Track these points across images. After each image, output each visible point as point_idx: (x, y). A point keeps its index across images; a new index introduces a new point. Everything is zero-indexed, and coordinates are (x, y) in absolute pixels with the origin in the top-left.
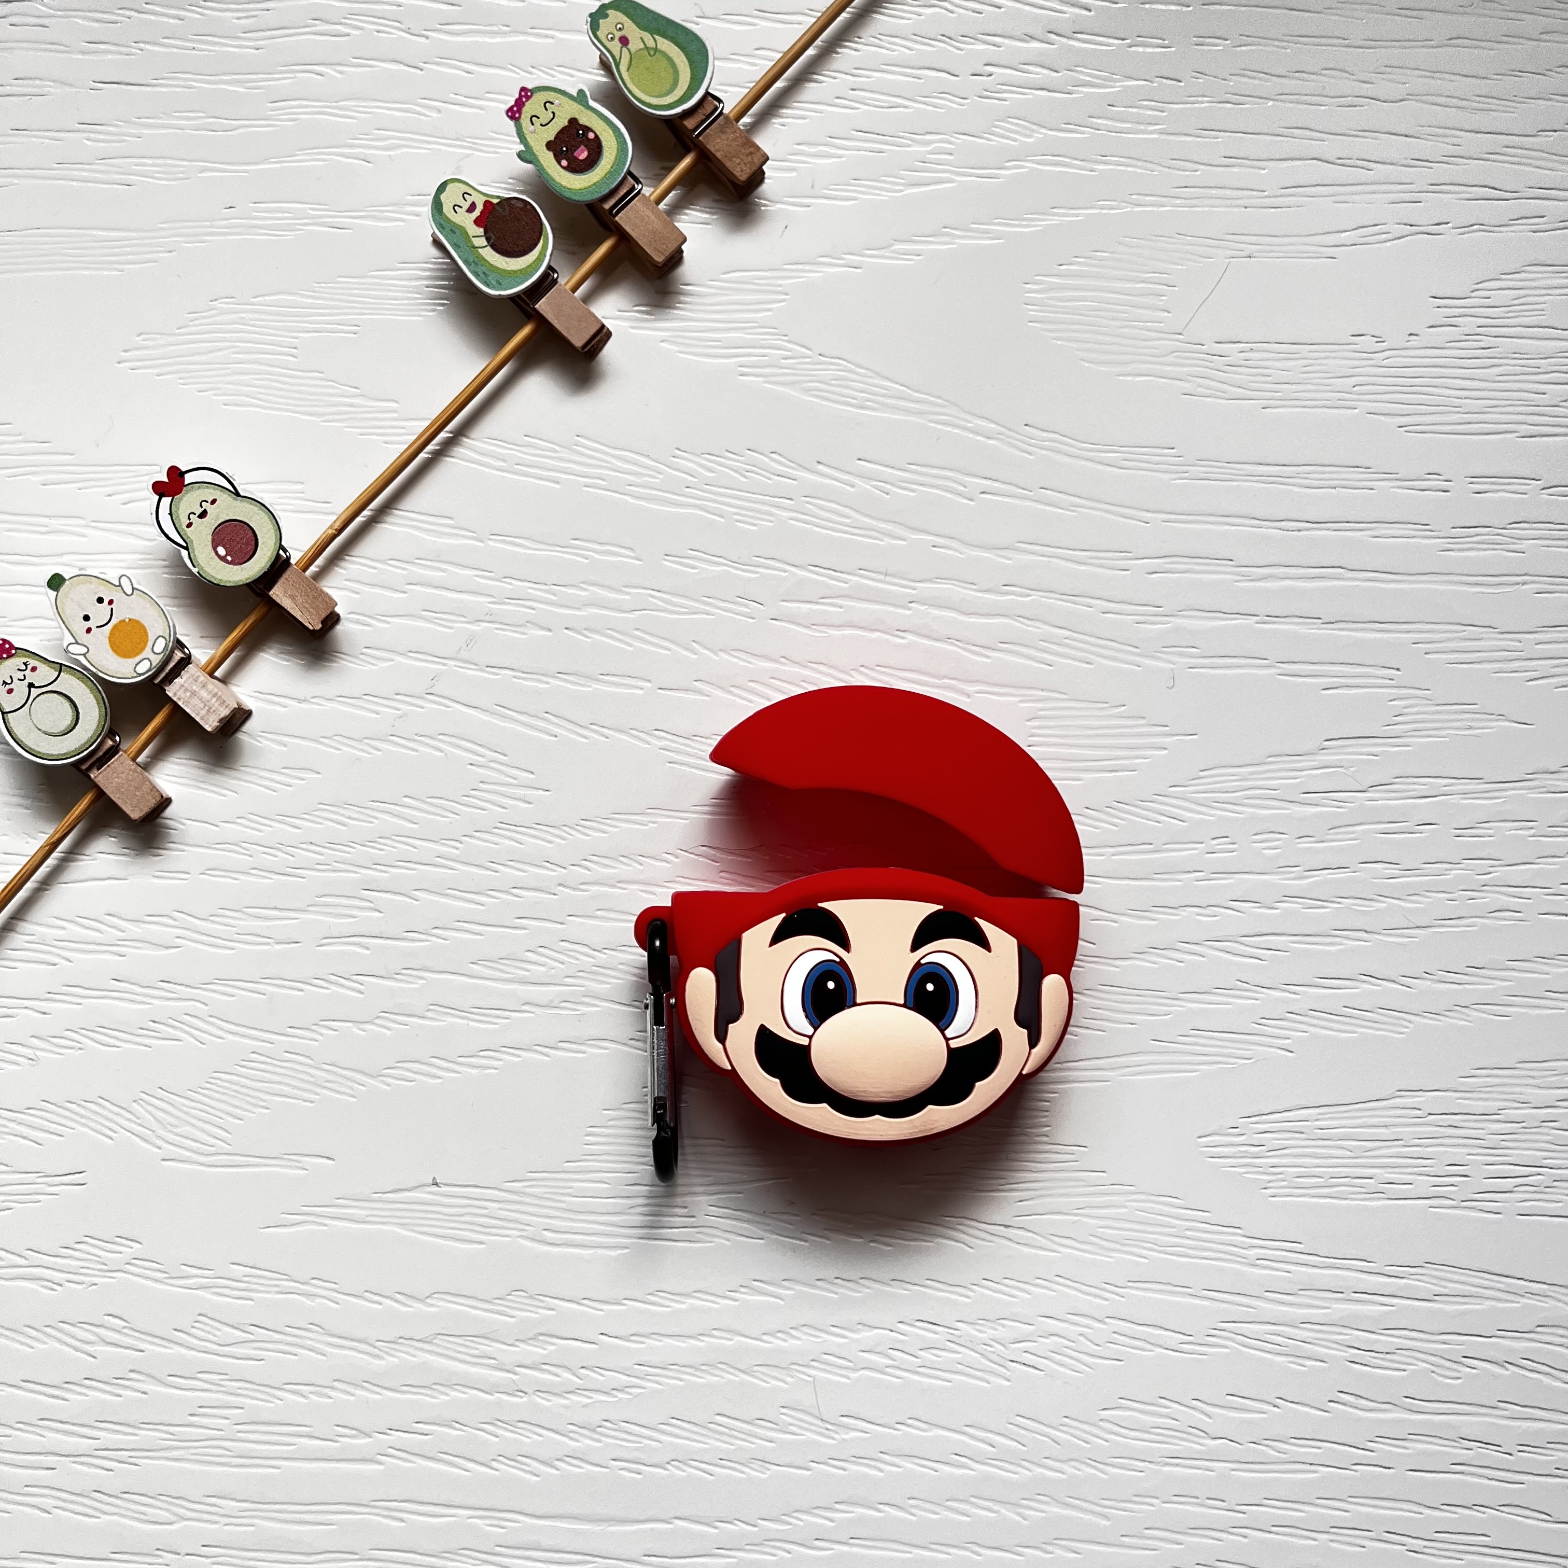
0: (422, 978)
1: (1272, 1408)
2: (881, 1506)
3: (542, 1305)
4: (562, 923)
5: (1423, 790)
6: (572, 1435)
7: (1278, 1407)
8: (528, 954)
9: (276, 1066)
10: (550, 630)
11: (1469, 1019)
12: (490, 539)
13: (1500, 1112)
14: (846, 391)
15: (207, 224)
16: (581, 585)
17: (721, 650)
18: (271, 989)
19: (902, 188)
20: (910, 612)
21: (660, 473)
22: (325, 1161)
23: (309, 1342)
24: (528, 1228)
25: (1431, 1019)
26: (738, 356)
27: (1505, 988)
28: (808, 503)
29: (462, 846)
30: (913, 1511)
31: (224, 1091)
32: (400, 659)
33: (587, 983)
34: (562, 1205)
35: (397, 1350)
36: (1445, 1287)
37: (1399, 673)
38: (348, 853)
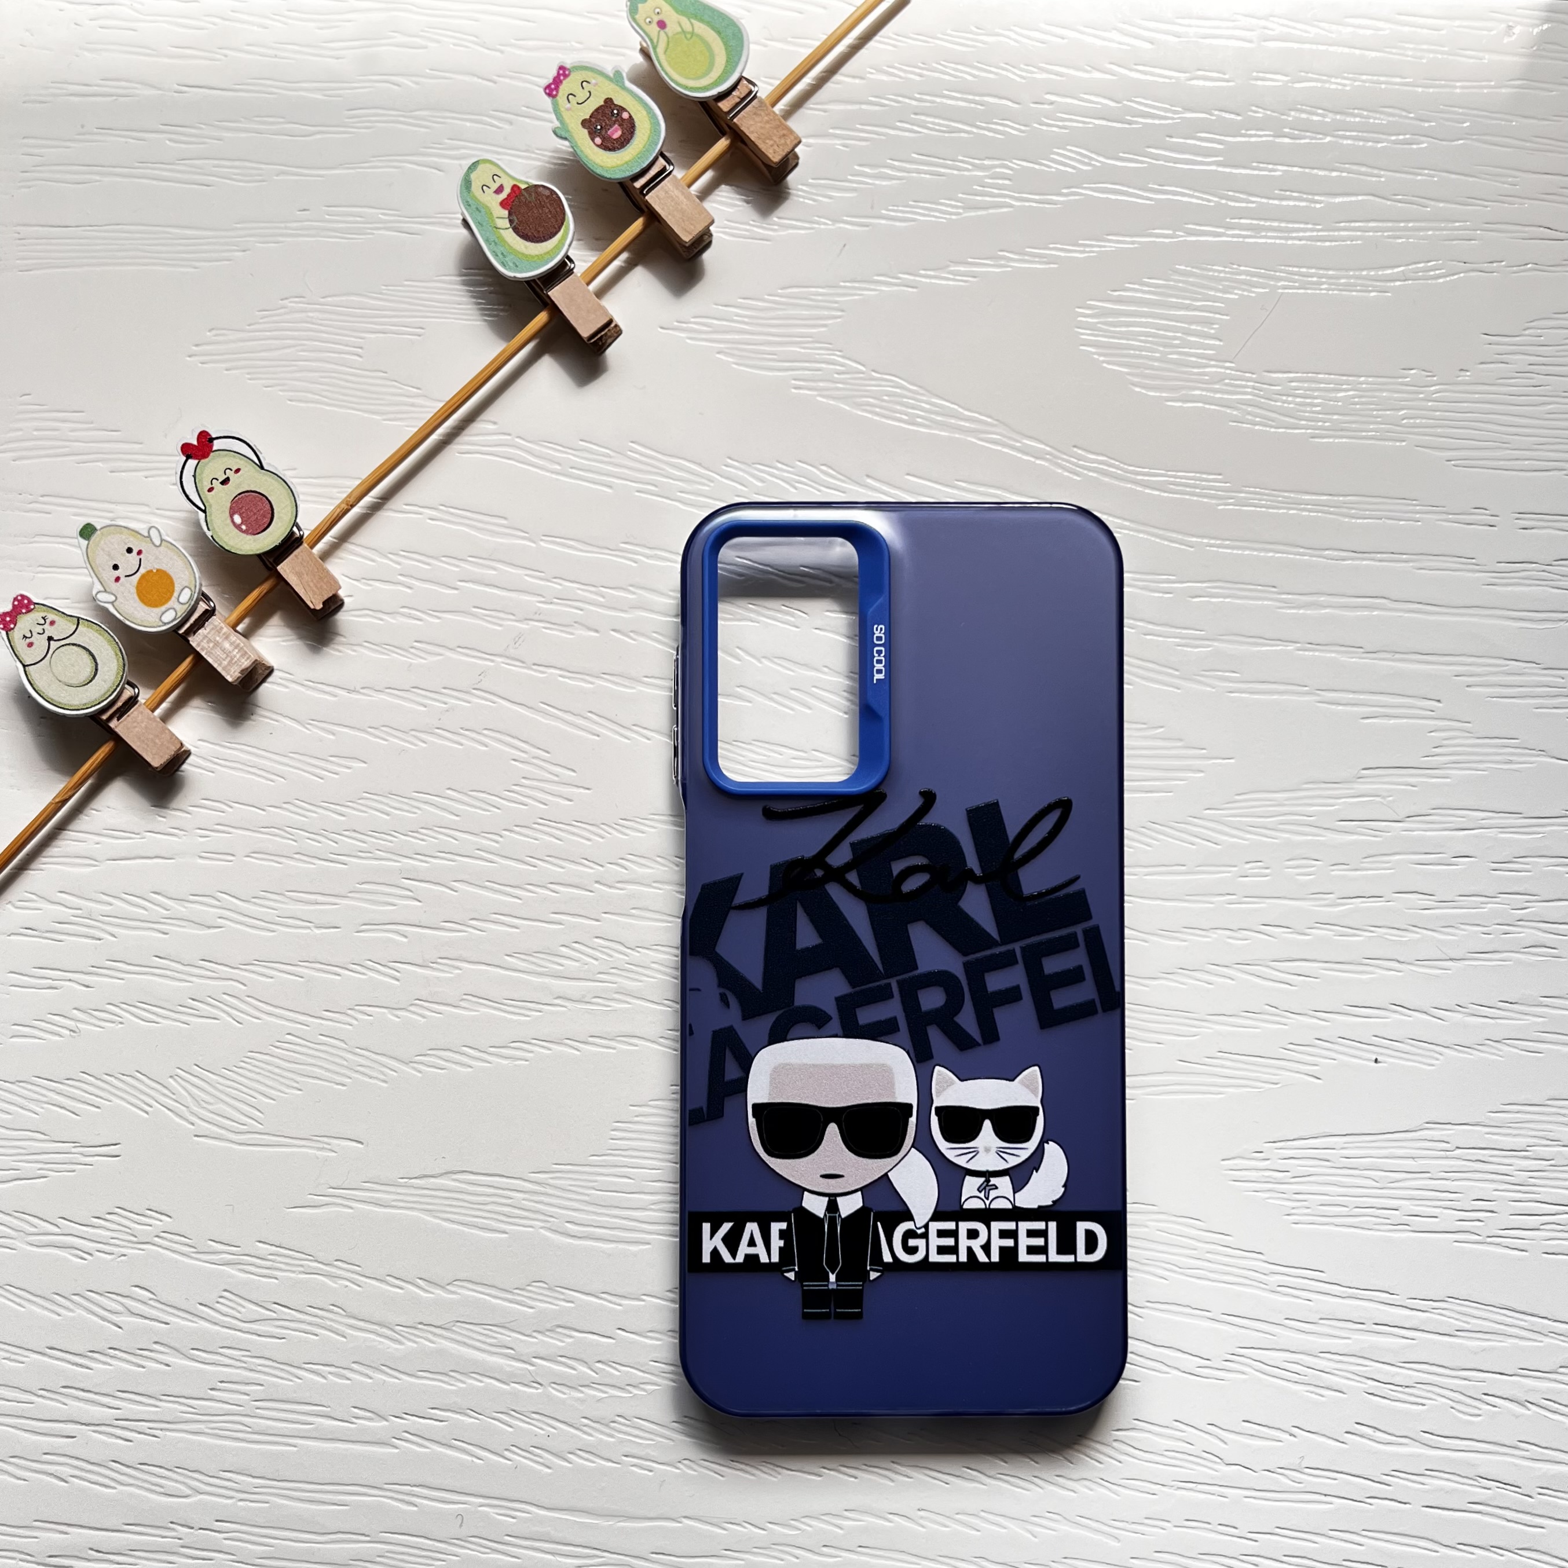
0: (457, 968)
1: (1286, 1436)
2: (891, 1516)
3: (562, 1297)
4: (597, 920)
5: (1461, 822)
6: (585, 1428)
7: (1295, 1436)
8: (563, 949)
9: (310, 1048)
10: (597, 631)
11: (1500, 1053)
12: (542, 540)
13: (1528, 1148)
14: (899, 407)
15: (283, 225)
16: (631, 588)
17: (764, 657)
18: (306, 971)
19: (961, 211)
21: (712, 481)
22: (354, 1144)
23: (329, 1323)
24: (553, 1219)
25: (1461, 1052)
26: (793, 370)
27: (1539, 1023)
29: (500, 839)
30: (921, 1522)
31: (258, 1070)
32: (449, 654)
33: (619, 980)
34: (586, 1198)
35: (415, 1335)
36: (1468, 1323)
37: (1440, 705)
38: (391, 842)
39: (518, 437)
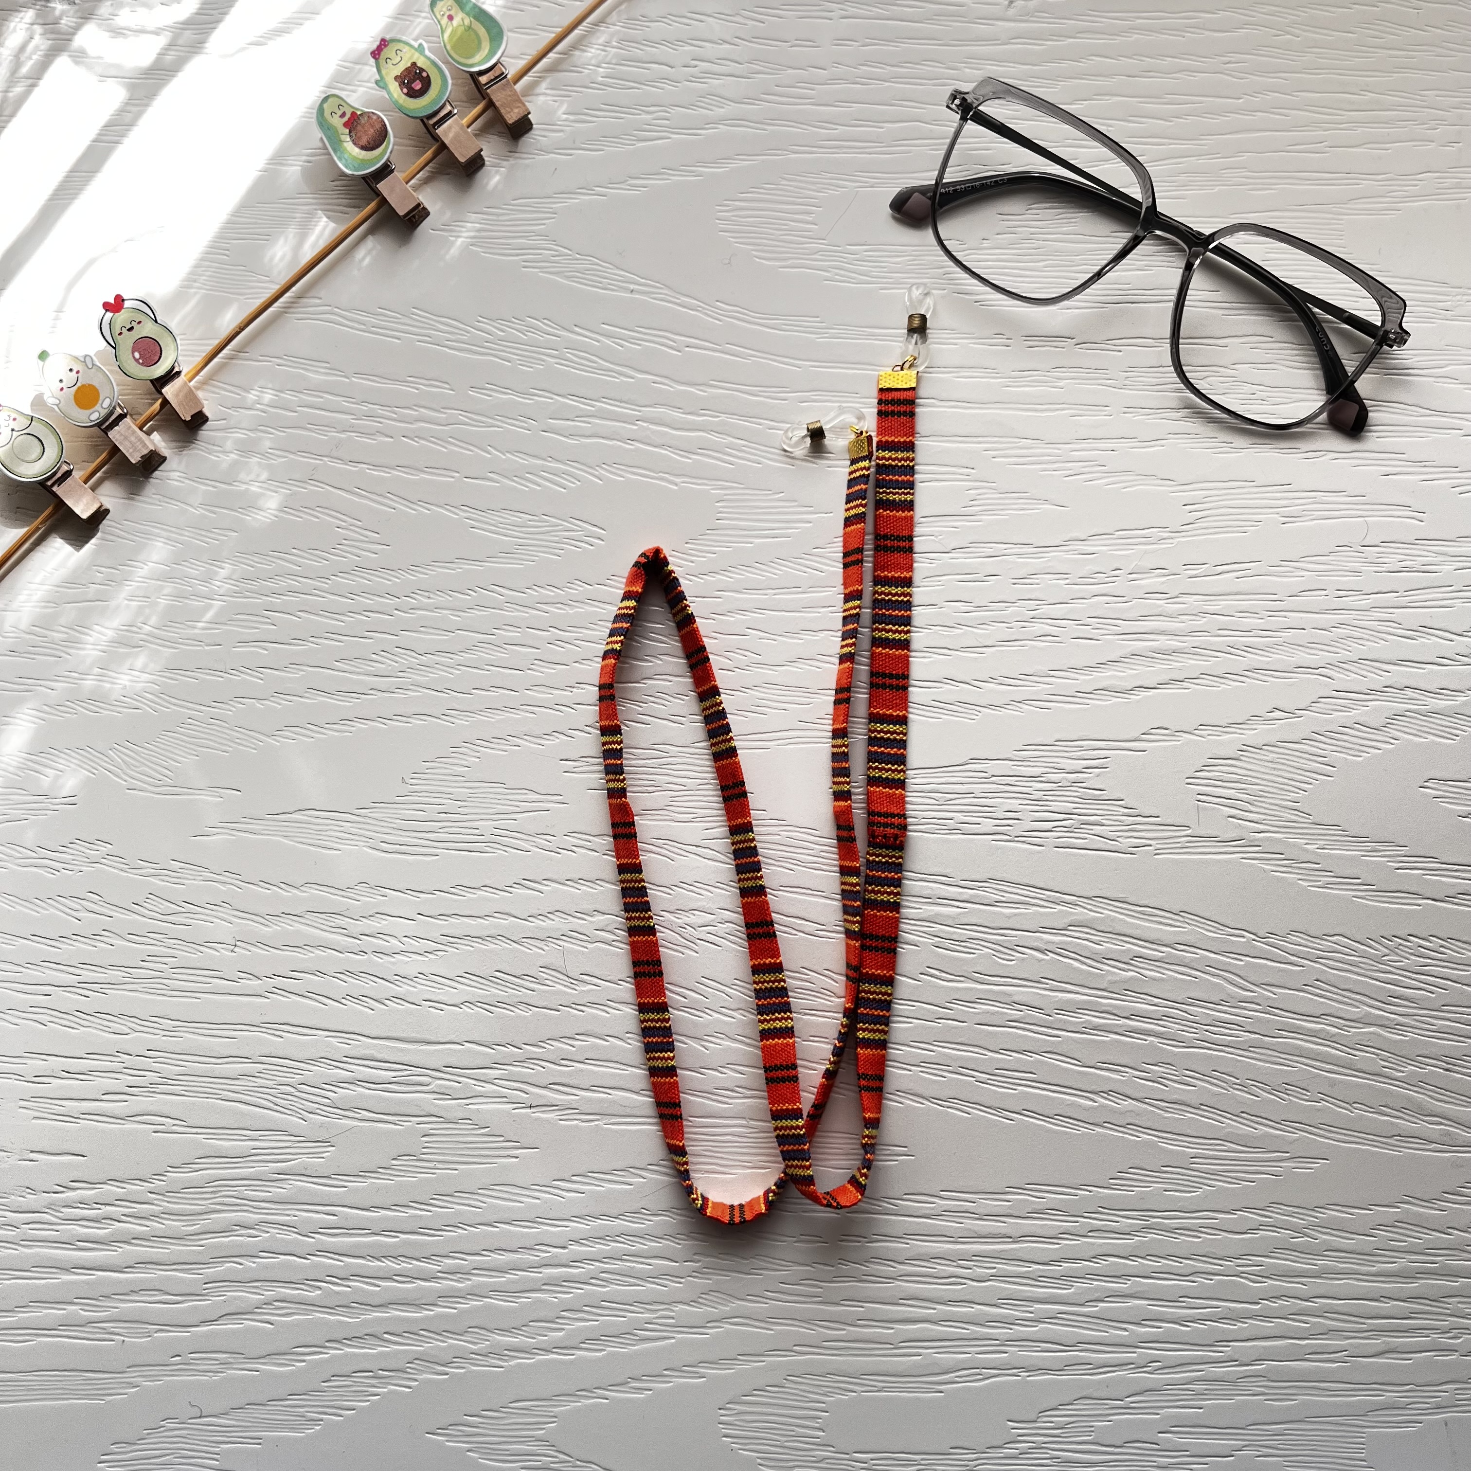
0: (303, 671)
2: (607, 1038)
3: (380, 893)
4: (396, 635)
5: (990, 552)
6: (397, 982)
8: (374, 656)
9: (204, 727)
10: (392, 437)
11: (1021, 710)
12: (353, 377)
13: (1043, 775)
14: (596, 278)
16: (415, 408)
17: (507, 452)
18: (201, 675)
19: (634, 142)
20: (635, 427)
21: (468, 333)
22: (235, 792)
23: (221, 914)
24: (371, 840)
25: (994, 710)
26: (523, 255)
27: (1046, 689)
28: (567, 352)
29: (330, 582)
30: (629, 1041)
31: (169, 744)
32: (292, 456)
33: (413, 676)
34: (394, 826)
35: (280, 921)
36: (1003, 896)
37: (972, 471)
38: (255, 586)
39: (336, 307)
